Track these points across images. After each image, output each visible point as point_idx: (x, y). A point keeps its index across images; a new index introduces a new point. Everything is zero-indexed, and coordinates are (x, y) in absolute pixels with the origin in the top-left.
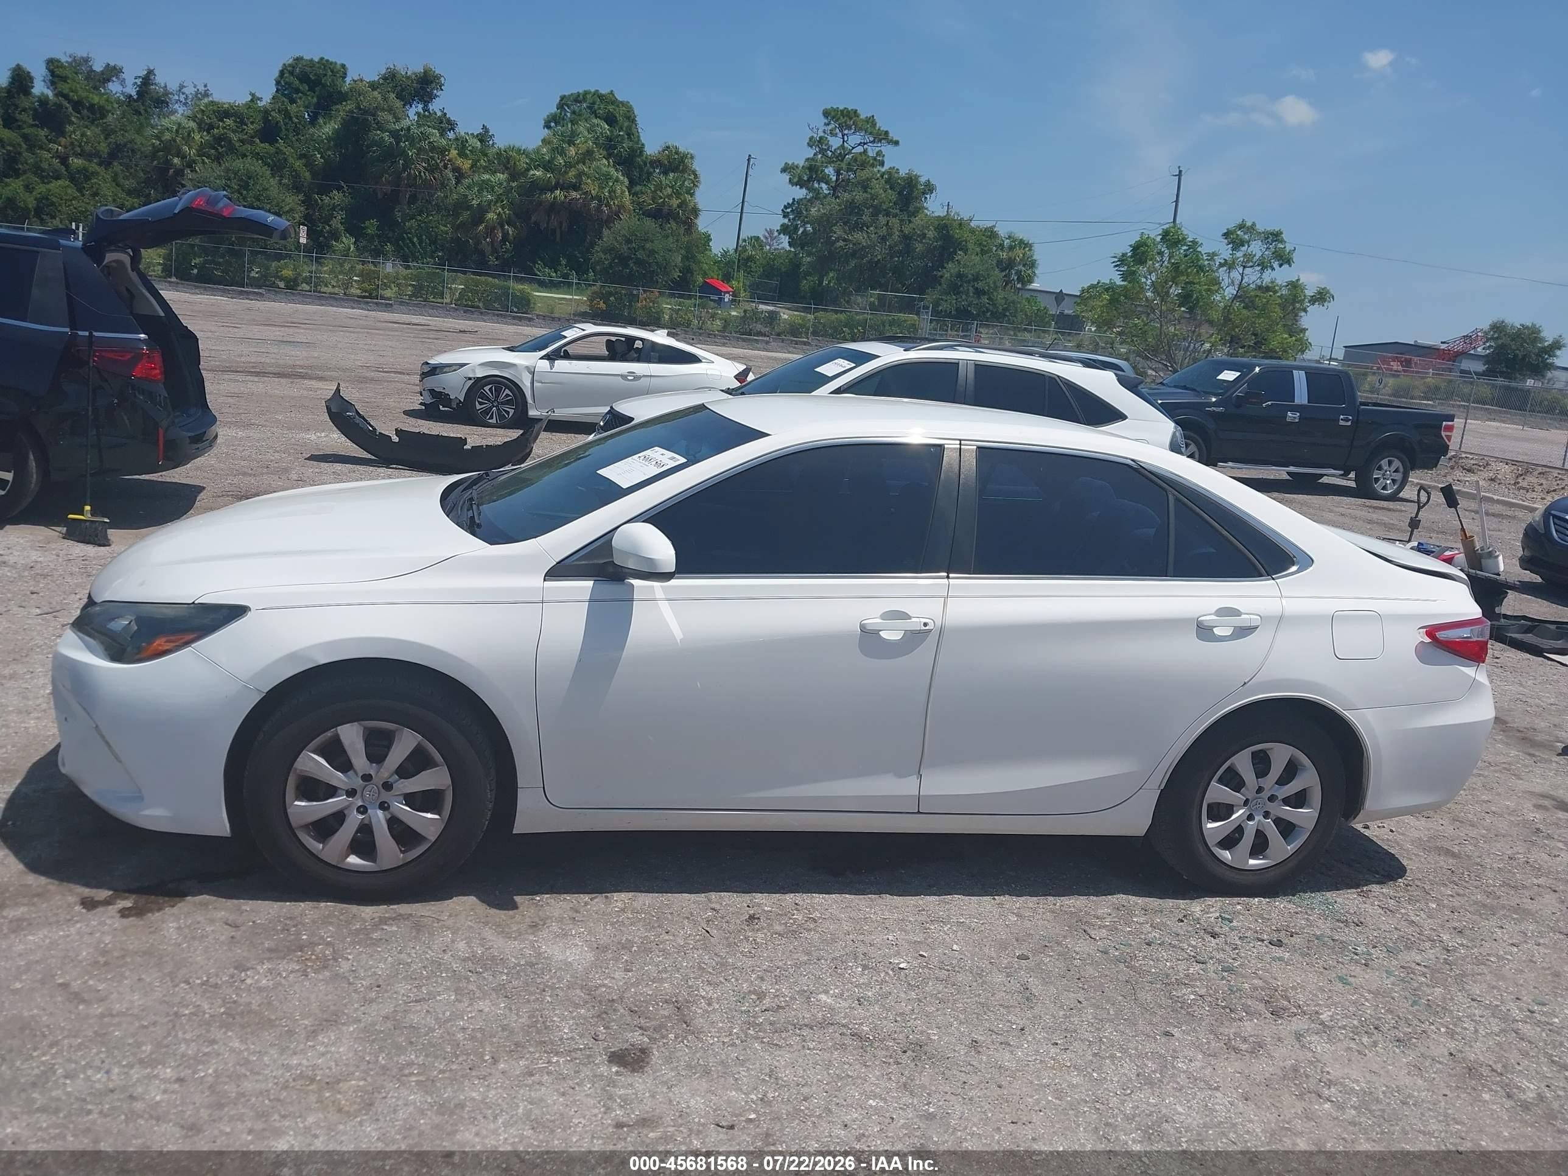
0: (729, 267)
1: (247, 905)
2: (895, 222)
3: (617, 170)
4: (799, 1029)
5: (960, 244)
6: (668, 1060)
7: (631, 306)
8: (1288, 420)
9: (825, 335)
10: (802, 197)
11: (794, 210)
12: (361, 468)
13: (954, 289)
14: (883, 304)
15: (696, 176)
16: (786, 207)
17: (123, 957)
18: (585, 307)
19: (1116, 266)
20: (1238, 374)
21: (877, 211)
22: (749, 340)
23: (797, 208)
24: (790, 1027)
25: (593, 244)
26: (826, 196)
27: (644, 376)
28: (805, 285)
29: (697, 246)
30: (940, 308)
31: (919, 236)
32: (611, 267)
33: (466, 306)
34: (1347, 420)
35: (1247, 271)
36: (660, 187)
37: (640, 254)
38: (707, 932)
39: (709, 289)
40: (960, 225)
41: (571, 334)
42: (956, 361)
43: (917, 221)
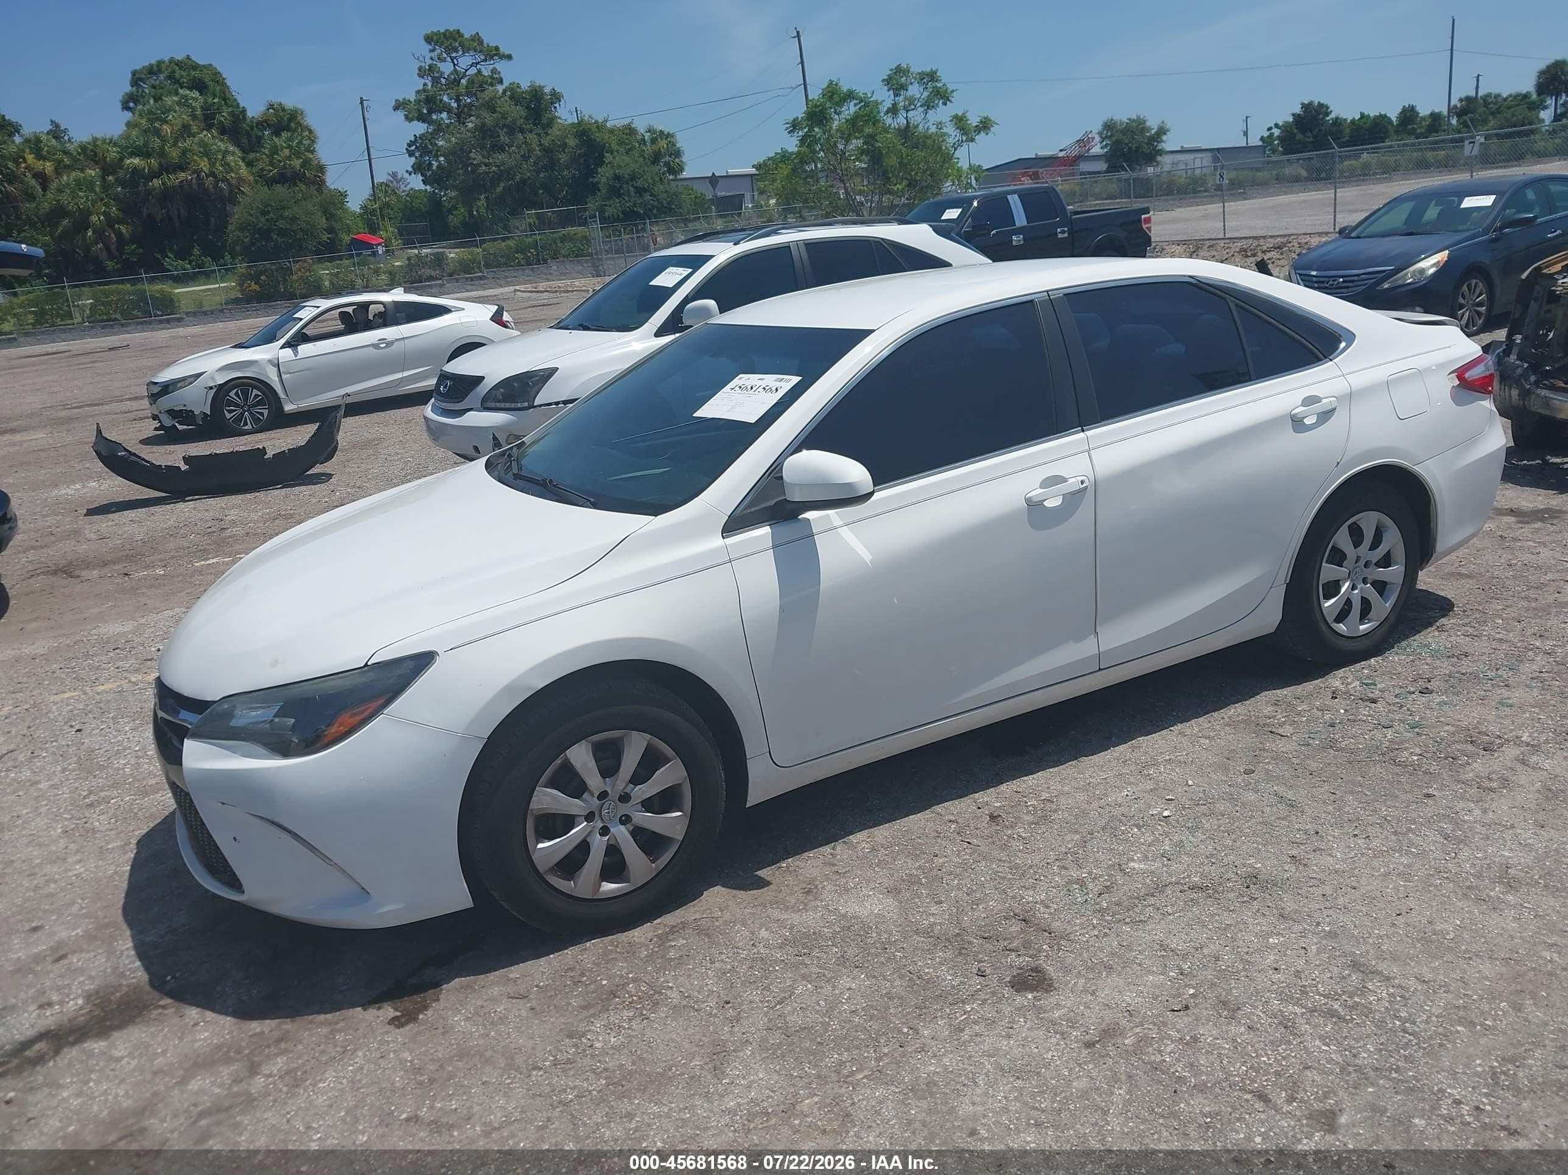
0: (371, 218)
1: (515, 972)
2: (532, 137)
3: (222, 140)
4: (1145, 900)
5: (604, 147)
6: (1067, 970)
7: (285, 280)
8: (1014, 243)
9: (499, 266)
10: (423, 132)
11: (419, 148)
12: (157, 509)
13: (615, 192)
14: (543, 223)
15: (310, 132)
16: (409, 145)
17: (442, 1067)
18: (234, 293)
19: (789, 132)
20: (960, 210)
21: (511, 130)
22: (421, 287)
23: (421, 145)
24: (1137, 901)
25: (224, 224)
26: (448, 126)
27: (396, 340)
28: (454, 220)
29: (333, 203)
30: (607, 214)
31: (559, 146)
32: (253, 244)
33: (102, 321)
34: (1063, 232)
35: (910, 114)
36: (275, 150)
37: (282, 224)
38: (968, 843)
39: (359, 245)
40: (598, 127)
41: (306, 314)
42: (787, 245)
43: (555, 132)
